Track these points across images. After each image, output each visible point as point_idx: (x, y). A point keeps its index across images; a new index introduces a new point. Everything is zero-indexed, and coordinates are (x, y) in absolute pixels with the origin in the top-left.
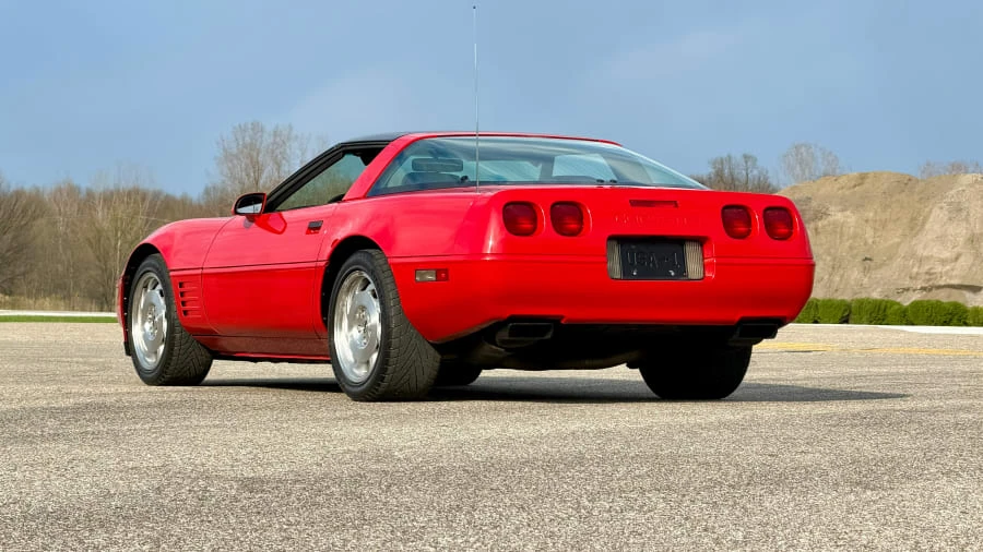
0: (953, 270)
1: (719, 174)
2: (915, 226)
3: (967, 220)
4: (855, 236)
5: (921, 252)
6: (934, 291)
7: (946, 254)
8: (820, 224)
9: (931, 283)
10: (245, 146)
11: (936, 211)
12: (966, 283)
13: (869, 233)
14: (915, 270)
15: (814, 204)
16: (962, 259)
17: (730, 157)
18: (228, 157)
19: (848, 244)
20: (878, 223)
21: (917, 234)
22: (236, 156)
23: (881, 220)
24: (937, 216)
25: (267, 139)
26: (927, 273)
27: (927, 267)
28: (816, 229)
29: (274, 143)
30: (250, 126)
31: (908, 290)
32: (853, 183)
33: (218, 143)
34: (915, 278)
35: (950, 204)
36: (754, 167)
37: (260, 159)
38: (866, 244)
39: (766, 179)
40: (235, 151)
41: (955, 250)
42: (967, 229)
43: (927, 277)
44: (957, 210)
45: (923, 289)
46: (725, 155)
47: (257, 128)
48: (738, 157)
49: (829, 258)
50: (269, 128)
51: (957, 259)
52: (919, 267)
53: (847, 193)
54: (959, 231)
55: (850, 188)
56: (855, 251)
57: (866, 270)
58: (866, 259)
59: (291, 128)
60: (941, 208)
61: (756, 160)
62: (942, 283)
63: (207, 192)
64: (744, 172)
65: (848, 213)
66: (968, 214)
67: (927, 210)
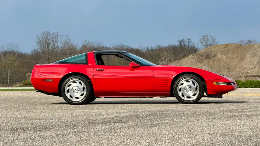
0: (253, 71)
1: (181, 44)
2: (242, 59)
3: (257, 57)
4: (225, 62)
5: (244, 66)
6: (248, 77)
7: (252, 67)
8: (215, 59)
9: (247, 75)
10: (45, 38)
11: (248, 54)
12: (257, 75)
13: (229, 60)
14: (243, 71)
15: (213, 53)
16: (256, 68)
17: (183, 39)
18: (39, 41)
19: (223, 64)
20: (231, 58)
21: (243, 61)
22: (42, 41)
23: (232, 57)
24: (249, 56)
25: (51, 36)
26: (246, 72)
27: (246, 71)
28: (214, 60)
29: (53, 37)
30: (46, 32)
31: (241, 77)
32: (224, 47)
33: (36, 38)
34: (243, 74)
35: (252, 52)
36: (191, 42)
37: (49, 42)
38: (228, 64)
39: (194, 46)
40: (42, 40)
41: (254, 65)
42: (257, 59)
43: (246, 73)
44: (254, 54)
45: (245, 77)
46: (182, 39)
47: (48, 33)
48: (186, 39)
49: (218, 68)
50: (51, 33)
51: (254, 68)
52: (244, 71)
53: (223, 49)
54: (255, 60)
55: (223, 48)
56: (225, 66)
57: (228, 72)
58: (228, 68)
59: (58, 33)
60: (250, 53)
61: (191, 40)
62: (250, 75)
63: (32, 51)
64: (188, 44)
65: (223, 55)
66: (257, 55)
67: (246, 54)
